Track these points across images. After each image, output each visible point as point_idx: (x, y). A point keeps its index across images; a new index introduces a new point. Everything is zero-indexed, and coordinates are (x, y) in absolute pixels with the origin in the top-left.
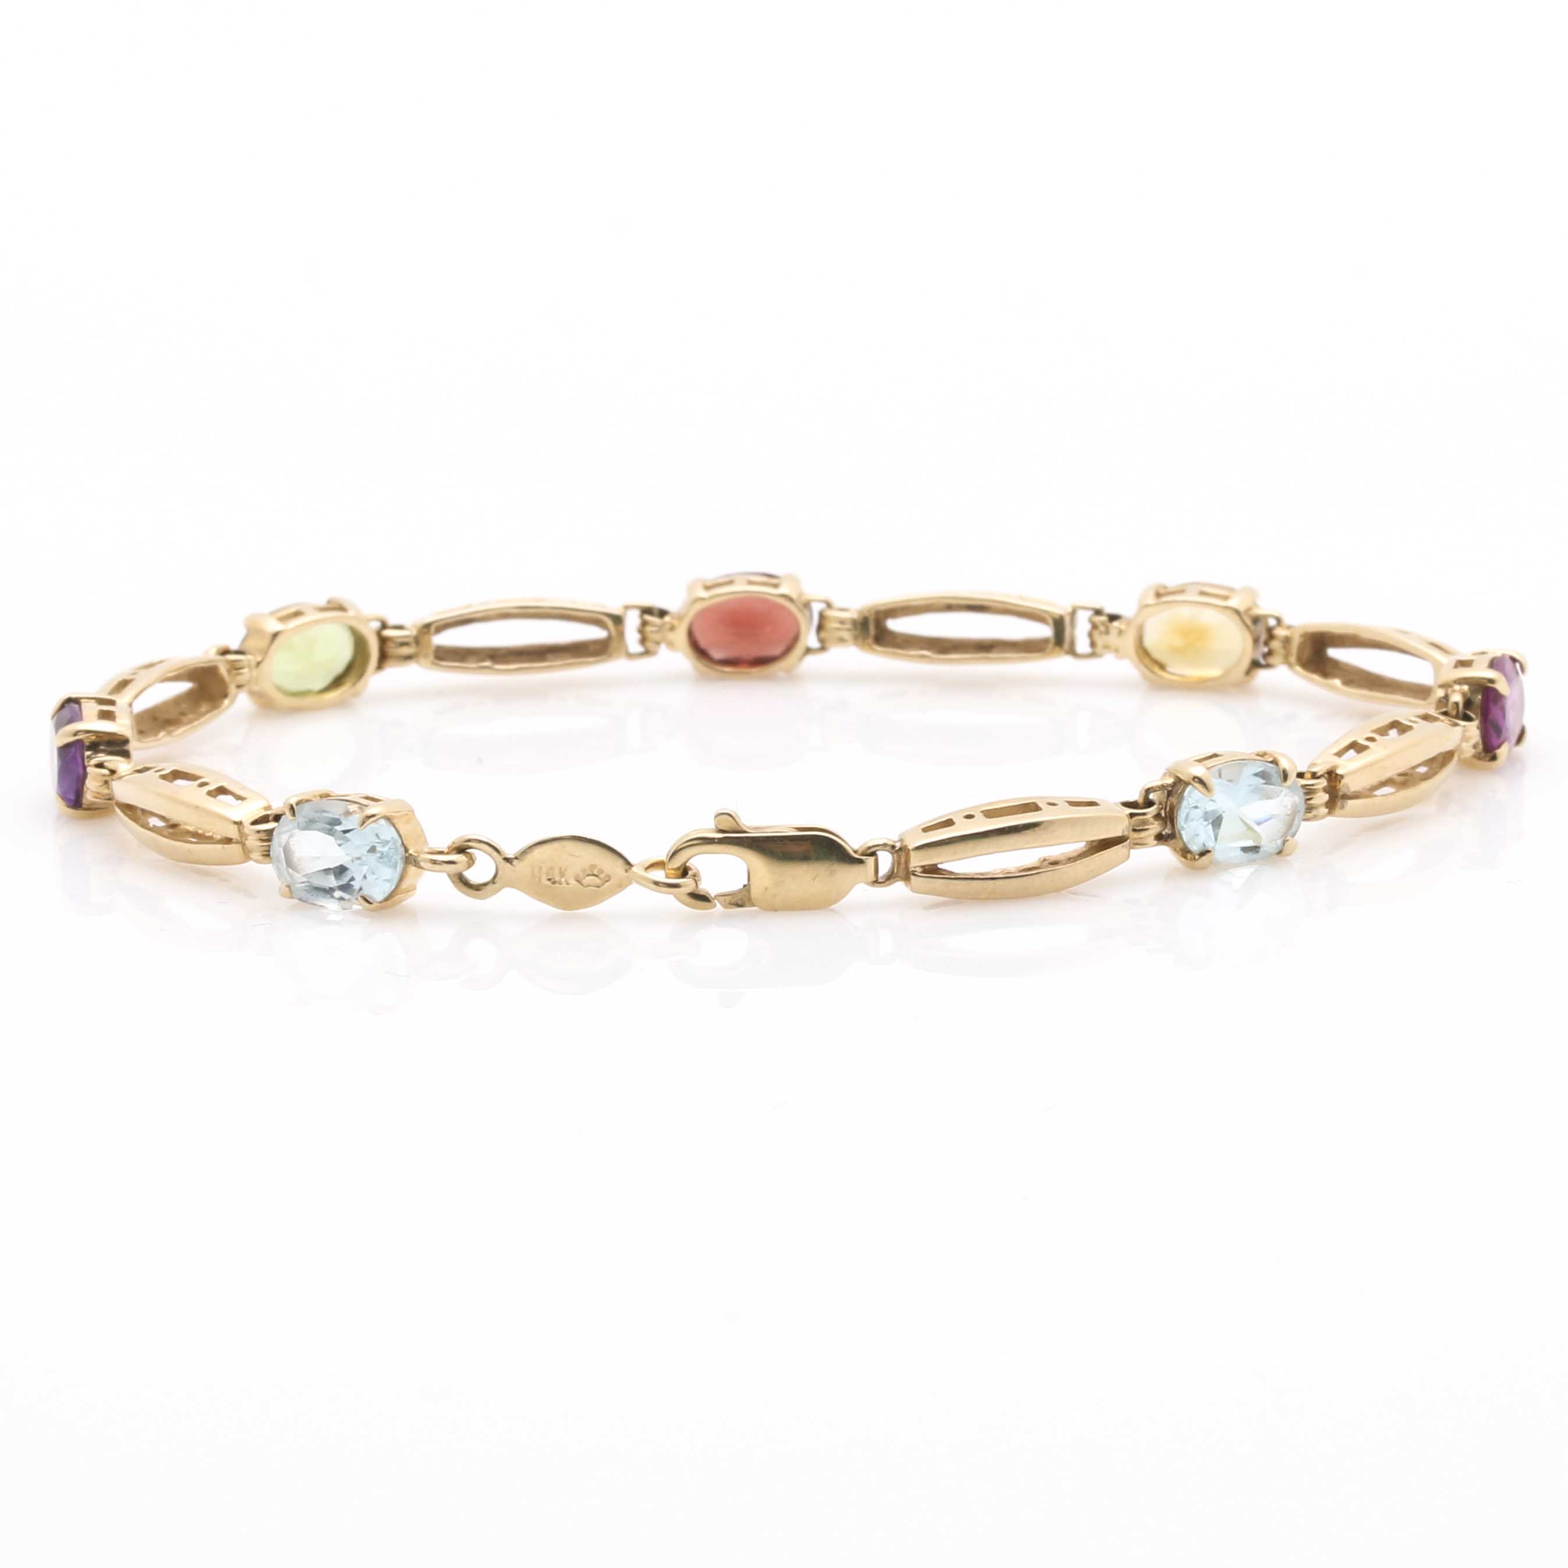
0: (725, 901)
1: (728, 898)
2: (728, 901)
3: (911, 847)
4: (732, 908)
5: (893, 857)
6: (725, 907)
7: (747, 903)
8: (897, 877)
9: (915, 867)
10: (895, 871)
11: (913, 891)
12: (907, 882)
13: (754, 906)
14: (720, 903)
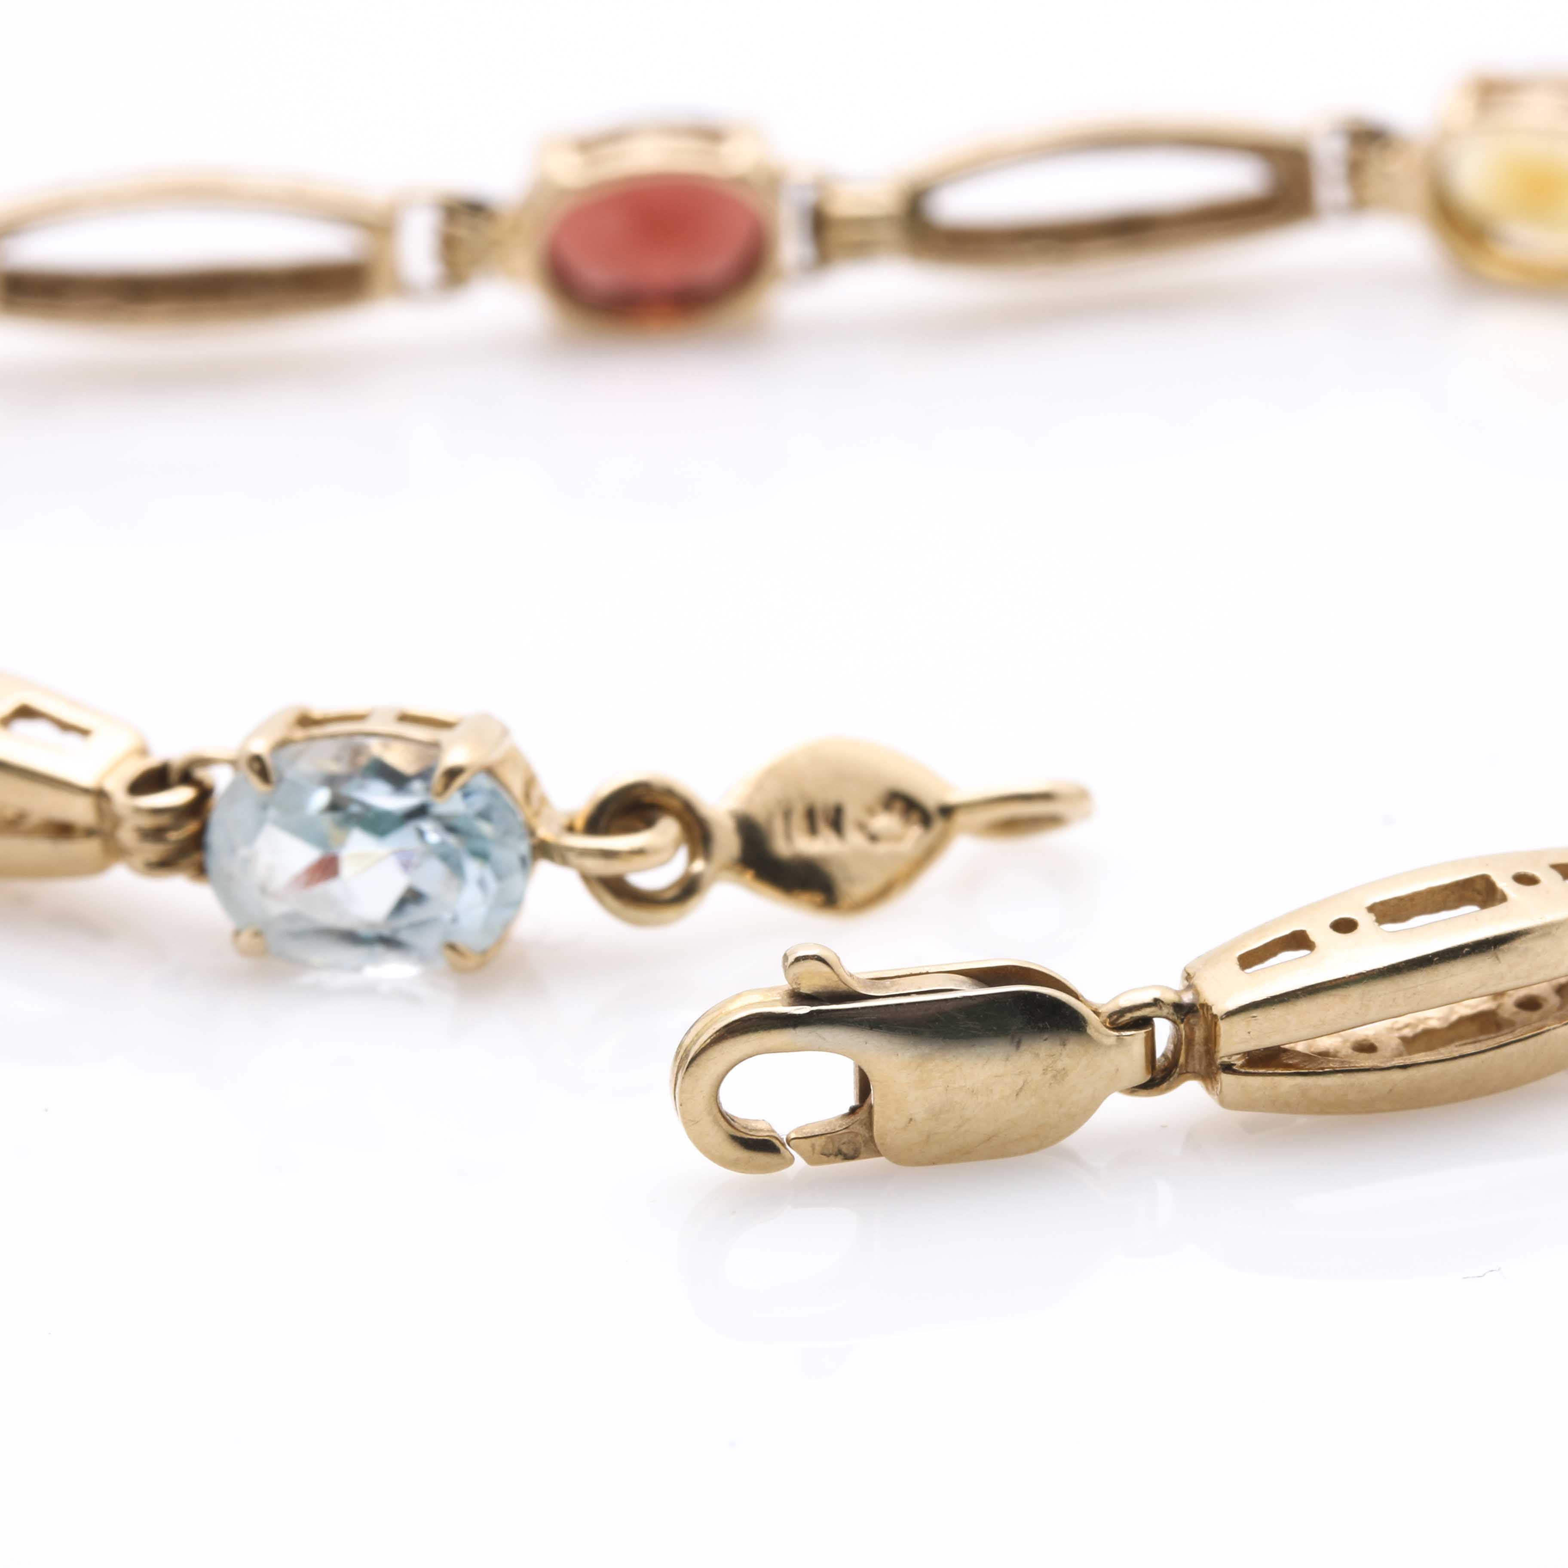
0: (813, 1146)
1: (819, 1142)
2: (818, 1148)
3: (1220, 1007)
4: (828, 1162)
5: (1178, 1030)
6: (810, 1161)
7: (863, 1149)
8: (1187, 1072)
9: (1230, 1056)
10: (1182, 1060)
11: (1223, 1103)
12: (1209, 1082)
13: (877, 1153)
14: (801, 1154)
